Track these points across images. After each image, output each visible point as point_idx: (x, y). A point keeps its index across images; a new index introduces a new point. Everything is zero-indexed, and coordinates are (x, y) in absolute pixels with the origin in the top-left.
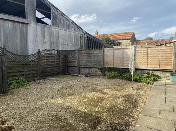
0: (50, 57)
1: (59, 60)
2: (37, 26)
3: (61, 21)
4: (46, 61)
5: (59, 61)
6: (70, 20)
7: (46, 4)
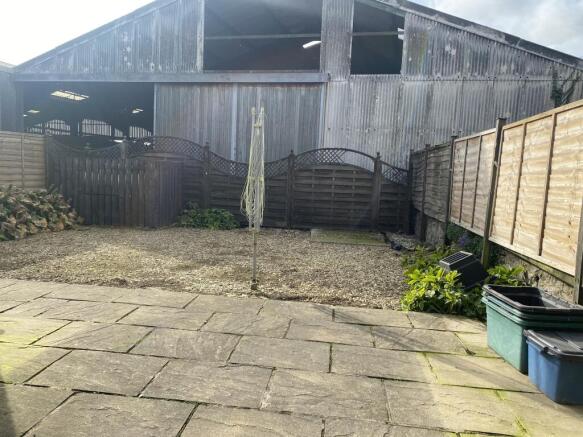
0: (331, 171)
1: (369, 185)
2: (352, 84)
3: (447, 48)
4: (313, 182)
5: (371, 188)
6: (492, 37)
7: (388, 10)
